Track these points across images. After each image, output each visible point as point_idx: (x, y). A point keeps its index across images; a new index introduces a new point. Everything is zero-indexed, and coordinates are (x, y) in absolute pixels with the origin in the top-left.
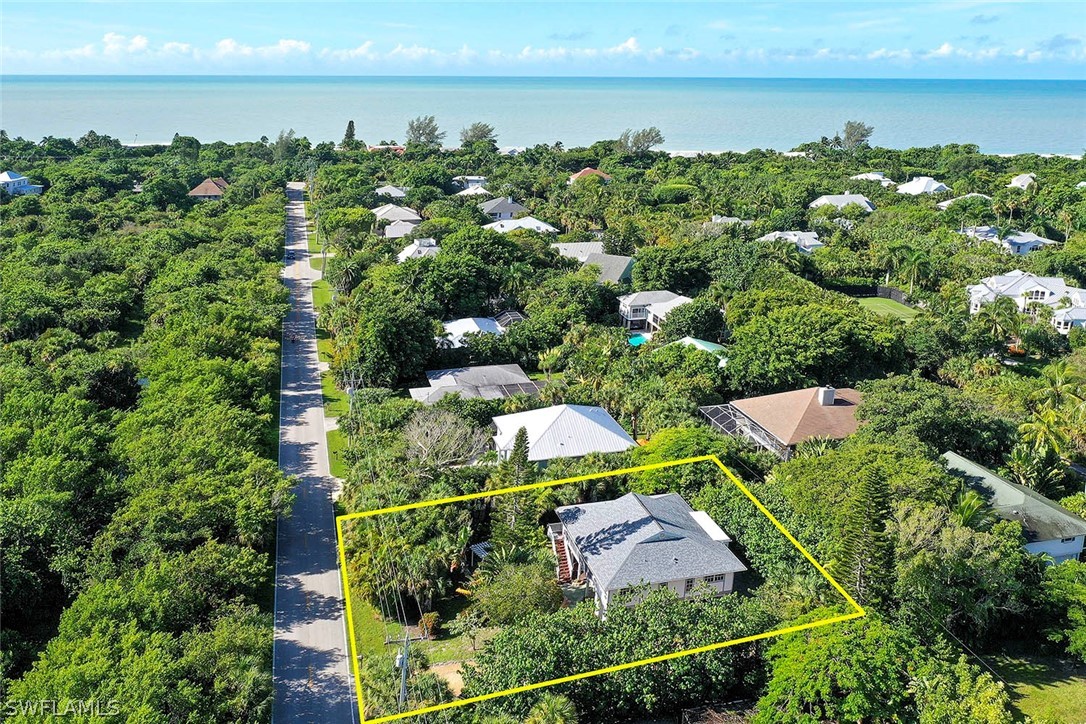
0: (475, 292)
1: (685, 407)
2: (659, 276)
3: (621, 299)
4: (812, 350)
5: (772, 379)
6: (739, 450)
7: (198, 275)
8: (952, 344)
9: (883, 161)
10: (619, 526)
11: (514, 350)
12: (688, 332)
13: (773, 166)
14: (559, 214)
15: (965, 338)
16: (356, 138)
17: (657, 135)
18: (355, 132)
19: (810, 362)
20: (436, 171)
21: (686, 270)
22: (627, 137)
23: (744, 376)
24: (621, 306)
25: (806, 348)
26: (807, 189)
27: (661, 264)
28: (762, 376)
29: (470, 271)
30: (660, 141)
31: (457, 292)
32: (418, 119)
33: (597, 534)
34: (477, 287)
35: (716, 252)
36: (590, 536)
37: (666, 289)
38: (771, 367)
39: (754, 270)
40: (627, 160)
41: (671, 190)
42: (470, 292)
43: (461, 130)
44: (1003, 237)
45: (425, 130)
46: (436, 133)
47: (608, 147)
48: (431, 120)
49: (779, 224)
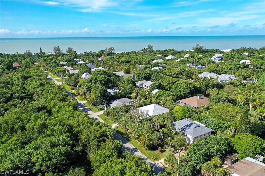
2: (142, 77)
3: (137, 83)
5: (182, 96)
7: (39, 84)
8: (207, 86)
9: (159, 52)
10: (186, 125)
11: (125, 95)
12: (156, 88)
13: (140, 54)
14: (104, 66)
15: (209, 85)
16: (42, 51)
17: (113, 49)
18: (42, 50)
19: (189, 91)
20: (70, 58)
21: (147, 76)
22: (107, 49)
23: (177, 96)
24: (136, 84)
26: (151, 59)
27: (142, 75)
28: (181, 95)
29: (105, 79)
30: (114, 50)
32: (56, 47)
33: (183, 128)
34: (108, 82)
36: (181, 128)
37: (144, 80)
39: (157, 75)
40: (108, 54)
41: (125, 60)
43: (66, 49)
44: (196, 66)
45: (57, 49)
46: (60, 50)
47: (102, 52)
49: (154, 66)
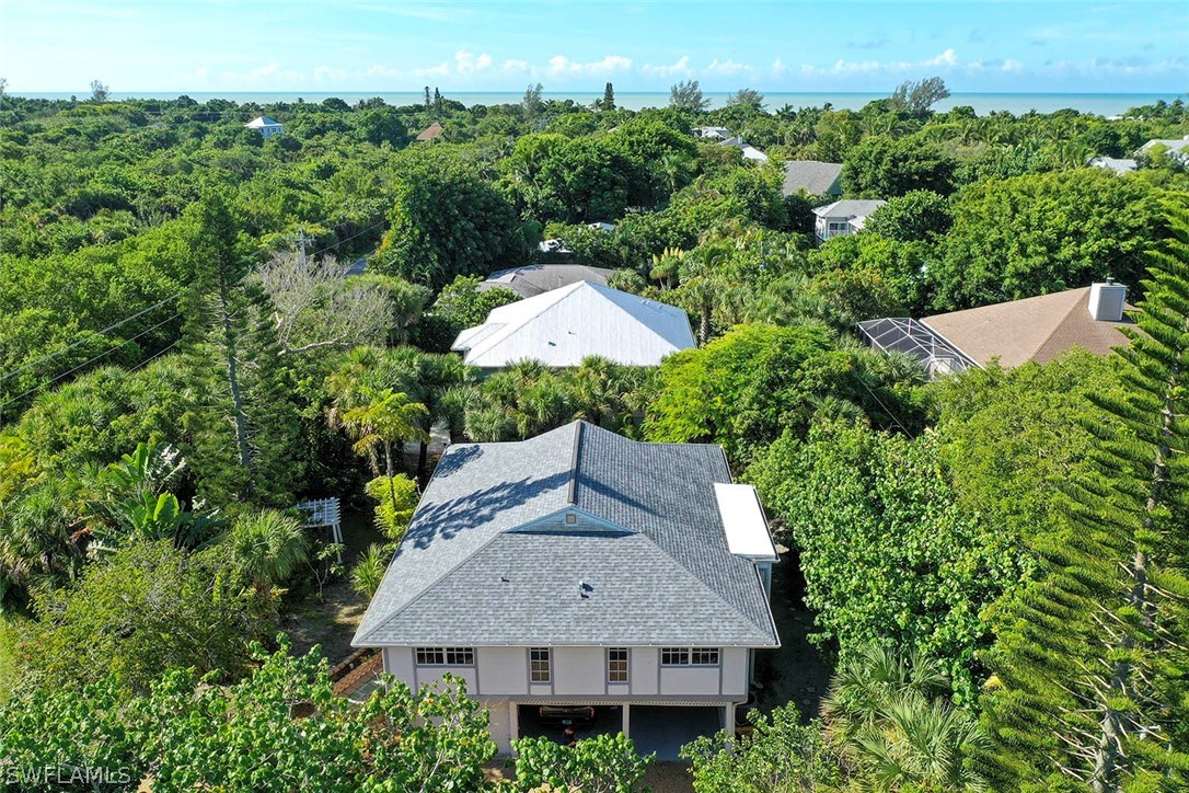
0: (611, 189)
1: (820, 311)
3: (816, 211)
4: (1090, 241)
6: (891, 380)
11: (624, 252)
20: (670, 117)
21: (916, 173)
22: (904, 90)
25: (1079, 236)
31: (583, 185)
35: (975, 169)
38: (1010, 269)
42: (604, 190)
45: (689, 97)
46: (701, 101)
47: (884, 107)
48: (695, 86)
